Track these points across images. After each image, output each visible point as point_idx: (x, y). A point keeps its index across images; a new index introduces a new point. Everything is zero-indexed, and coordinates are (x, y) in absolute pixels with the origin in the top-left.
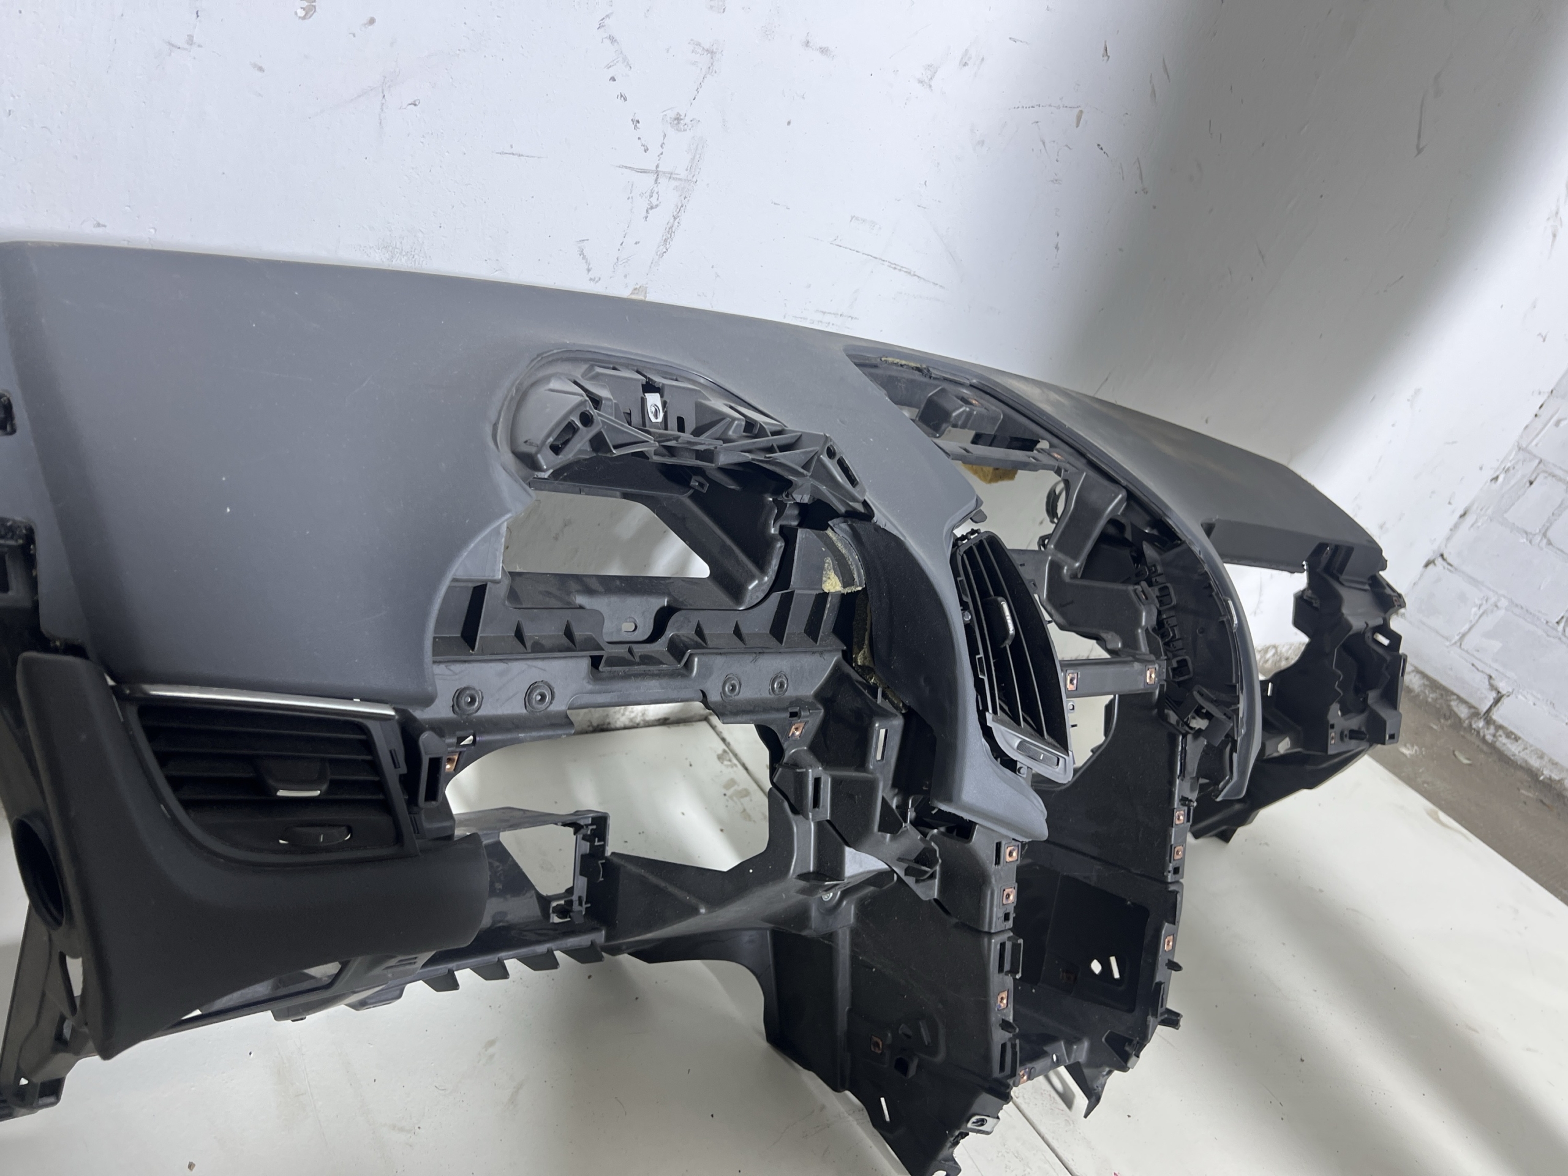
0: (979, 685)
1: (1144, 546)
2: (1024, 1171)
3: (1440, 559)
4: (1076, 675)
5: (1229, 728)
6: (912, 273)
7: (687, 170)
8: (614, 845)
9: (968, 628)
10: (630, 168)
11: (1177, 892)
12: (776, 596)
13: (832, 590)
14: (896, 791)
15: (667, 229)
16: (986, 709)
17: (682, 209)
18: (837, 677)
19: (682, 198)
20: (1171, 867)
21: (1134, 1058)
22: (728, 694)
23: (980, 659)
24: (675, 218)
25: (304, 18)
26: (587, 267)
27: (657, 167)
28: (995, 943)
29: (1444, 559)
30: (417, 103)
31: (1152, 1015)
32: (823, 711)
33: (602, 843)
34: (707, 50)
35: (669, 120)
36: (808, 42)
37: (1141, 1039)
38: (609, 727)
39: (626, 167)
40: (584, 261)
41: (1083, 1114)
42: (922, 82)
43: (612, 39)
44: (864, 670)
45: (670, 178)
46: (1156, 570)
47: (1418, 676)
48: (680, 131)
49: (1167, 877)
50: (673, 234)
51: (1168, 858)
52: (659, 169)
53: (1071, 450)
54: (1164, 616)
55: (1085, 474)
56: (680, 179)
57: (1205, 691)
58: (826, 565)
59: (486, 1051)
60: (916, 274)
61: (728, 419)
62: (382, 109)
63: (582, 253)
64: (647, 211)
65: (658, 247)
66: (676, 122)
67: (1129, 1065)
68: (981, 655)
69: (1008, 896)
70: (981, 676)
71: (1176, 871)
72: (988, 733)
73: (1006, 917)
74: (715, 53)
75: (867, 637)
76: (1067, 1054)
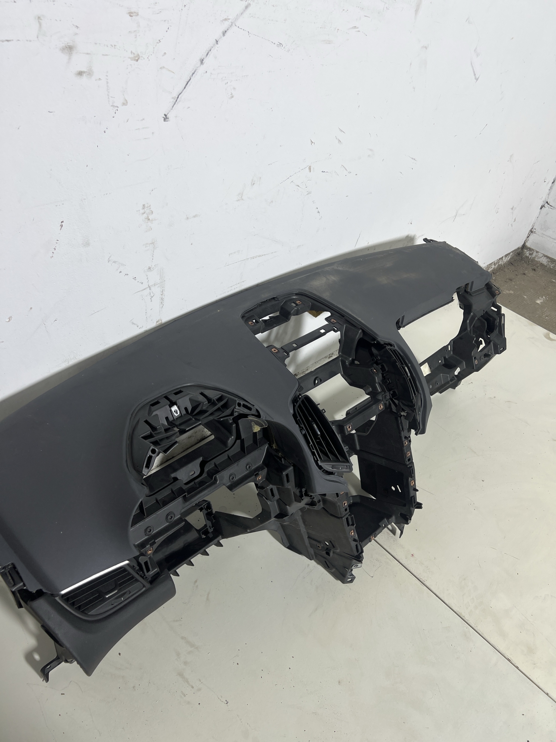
0: (313, 454)
1: (372, 349)
2: (380, 565)
3: (546, 204)
4: (350, 425)
5: (414, 415)
6: (261, 255)
7: (160, 280)
8: (215, 509)
9: (305, 436)
10: (138, 292)
11: (412, 467)
12: (238, 441)
13: (257, 431)
14: (297, 487)
15: (161, 299)
16: (318, 460)
17: (163, 291)
18: (269, 455)
19: (162, 288)
20: (407, 460)
21: (409, 521)
22: (231, 479)
23: (311, 445)
24: (162, 295)
25: (9, 321)
26: (137, 326)
27: (148, 285)
28: (344, 519)
29: (548, 204)
30: (56, 319)
31: (412, 507)
32: (266, 468)
33: (211, 510)
34: (151, 244)
35: (146, 270)
36: (188, 218)
37: (411, 514)
38: (205, 437)
39: (137, 292)
40: (135, 325)
41: (399, 537)
42: (238, 200)
43: (115, 262)
44: (277, 451)
45: (155, 285)
46: (378, 359)
47: (545, 258)
48: (152, 271)
49: (406, 463)
50: (163, 300)
51: (405, 457)
52: (149, 286)
53: (339, 315)
54: (385, 375)
55: (345, 325)
56: (159, 283)
57: (403, 402)
58: (252, 425)
59: (195, 585)
60: (263, 254)
61: (202, 404)
62: (46, 328)
63: (133, 323)
64: (151, 299)
65: (160, 306)
66: (149, 269)
67: (409, 522)
68: (311, 443)
69: (345, 504)
70: (313, 451)
71: (409, 460)
72: (320, 467)
73: (346, 510)
74: (154, 242)
75: (274, 440)
76: (388, 522)
